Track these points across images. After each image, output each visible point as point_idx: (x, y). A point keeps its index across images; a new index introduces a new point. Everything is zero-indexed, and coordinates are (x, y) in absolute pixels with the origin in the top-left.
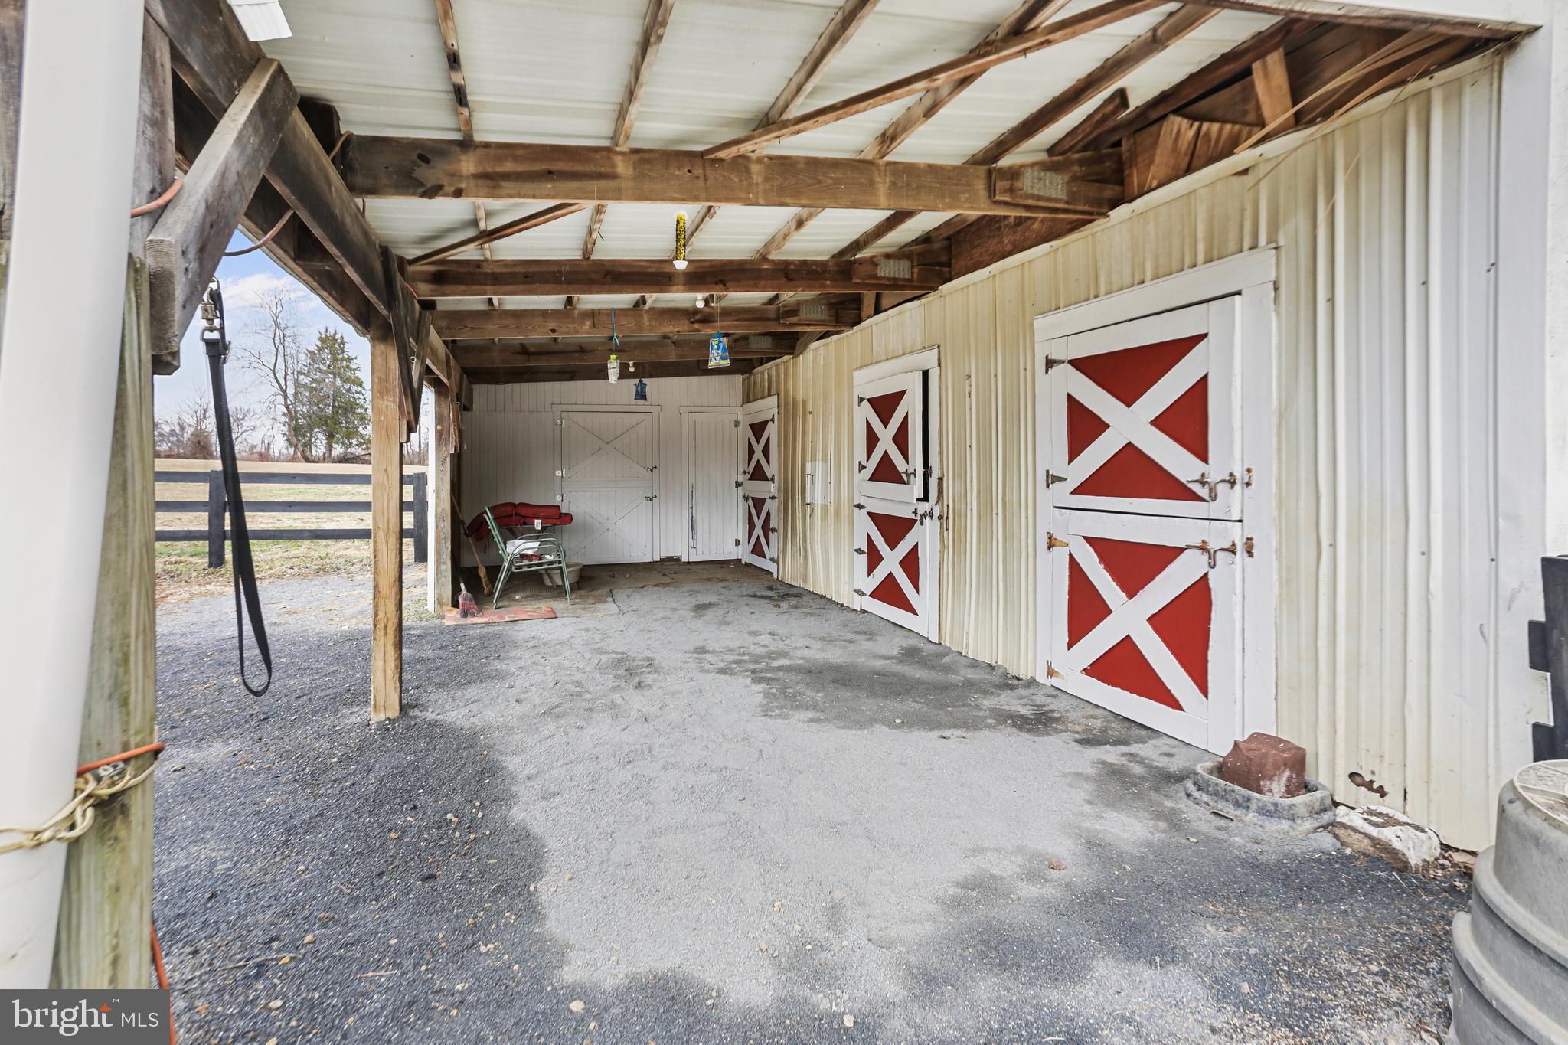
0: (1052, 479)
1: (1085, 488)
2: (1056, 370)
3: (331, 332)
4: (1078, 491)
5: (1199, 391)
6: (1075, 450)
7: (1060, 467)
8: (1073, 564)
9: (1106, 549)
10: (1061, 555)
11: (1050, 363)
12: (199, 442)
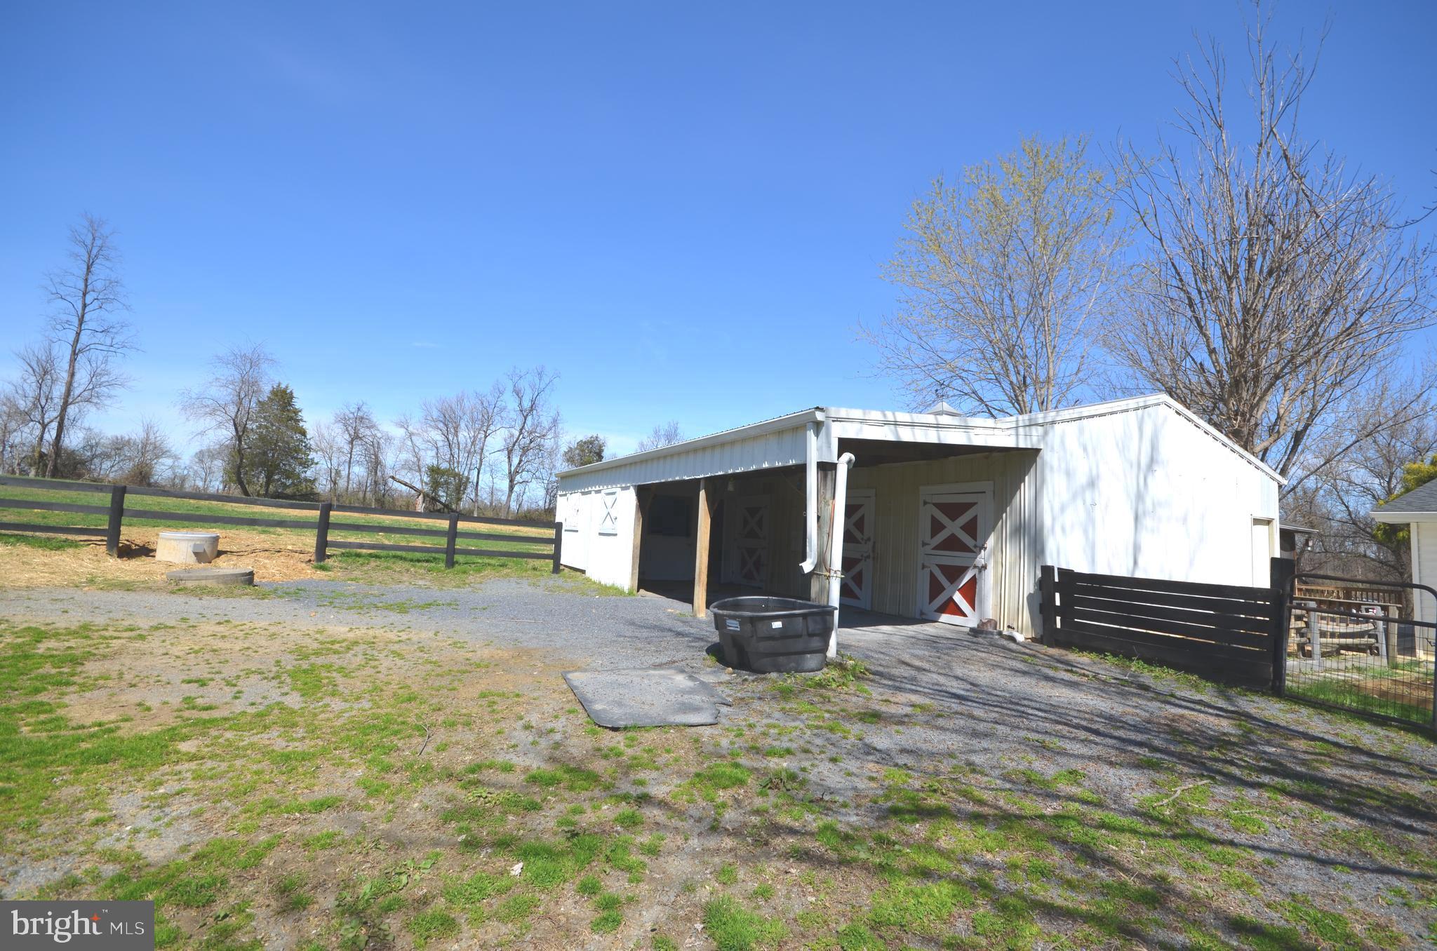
0: (924, 544)
1: (936, 548)
2: (927, 506)
3: (283, 386)
4: (933, 549)
5: (975, 519)
6: (934, 534)
7: (928, 539)
8: (932, 574)
9: (944, 569)
10: (927, 571)
11: (925, 503)
12: (141, 473)
